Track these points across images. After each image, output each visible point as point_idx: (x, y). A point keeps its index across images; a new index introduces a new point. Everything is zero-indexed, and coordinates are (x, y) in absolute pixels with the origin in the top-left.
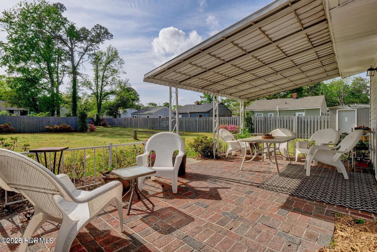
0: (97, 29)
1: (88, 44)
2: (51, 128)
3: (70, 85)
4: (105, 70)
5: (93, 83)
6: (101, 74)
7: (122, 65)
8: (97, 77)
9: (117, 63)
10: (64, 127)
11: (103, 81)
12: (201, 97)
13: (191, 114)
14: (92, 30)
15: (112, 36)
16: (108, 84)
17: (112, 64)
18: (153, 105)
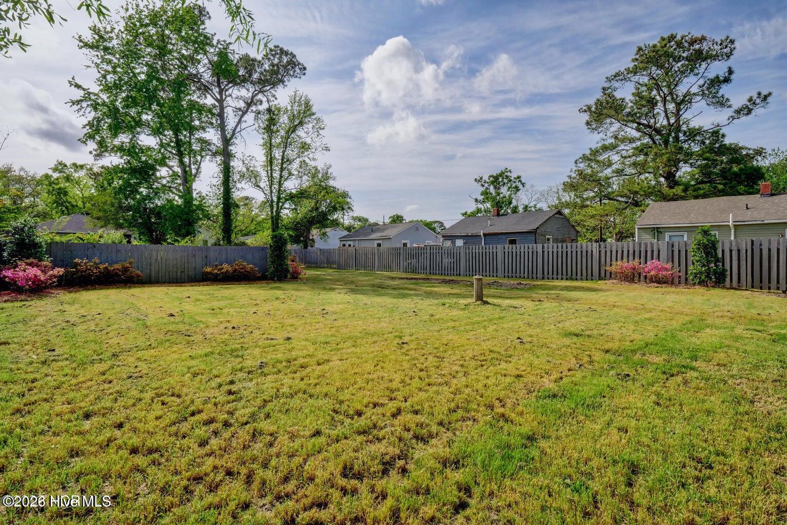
0: (274, 56)
1: (256, 90)
2: (216, 271)
3: (218, 179)
4: (286, 144)
5: (263, 174)
6: (277, 154)
7: (321, 132)
8: (271, 161)
9: (311, 129)
10: (242, 269)
11: (282, 170)
12: (476, 200)
13: (487, 237)
14: (263, 59)
15: (305, 69)
16: (293, 175)
17: (301, 132)
18: (360, 220)
